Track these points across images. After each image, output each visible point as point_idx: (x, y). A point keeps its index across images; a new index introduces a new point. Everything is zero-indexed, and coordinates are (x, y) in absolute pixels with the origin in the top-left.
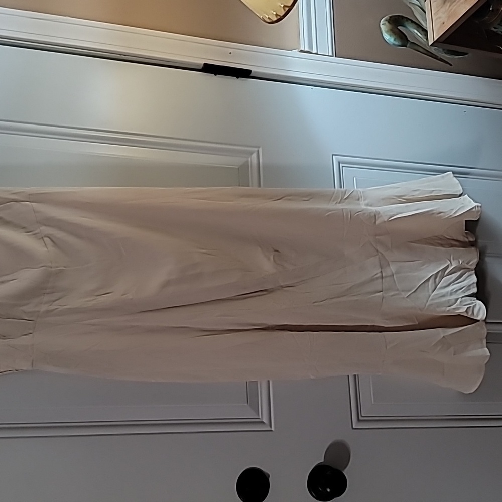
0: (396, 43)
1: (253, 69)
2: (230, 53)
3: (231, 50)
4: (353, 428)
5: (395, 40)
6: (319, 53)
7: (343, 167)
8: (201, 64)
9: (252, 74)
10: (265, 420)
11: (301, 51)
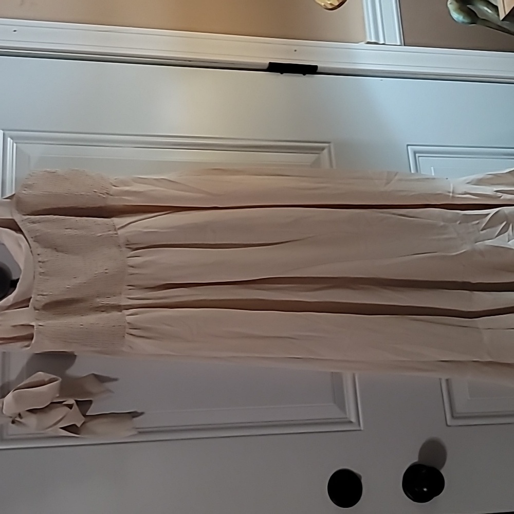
0: (466, 21)
1: (319, 65)
2: (295, 51)
3: (296, 48)
4: (447, 425)
5: (464, 18)
6: (386, 43)
7: (419, 157)
8: (266, 63)
9: (319, 70)
10: (353, 419)
11: (369, 43)
